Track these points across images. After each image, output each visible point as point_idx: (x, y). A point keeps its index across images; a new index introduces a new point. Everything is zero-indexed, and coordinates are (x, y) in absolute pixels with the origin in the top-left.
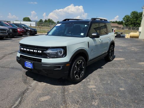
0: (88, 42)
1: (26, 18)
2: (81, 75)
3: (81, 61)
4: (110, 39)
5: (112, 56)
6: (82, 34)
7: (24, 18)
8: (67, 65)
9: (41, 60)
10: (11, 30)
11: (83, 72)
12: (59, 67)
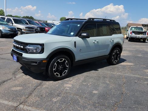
0: (75, 42)
1: (63, 18)
2: (64, 74)
3: (64, 59)
4: (113, 41)
5: (117, 59)
6: (72, 34)
7: (61, 18)
8: (44, 61)
9: (22, 54)
10: (39, 29)
11: (67, 71)
12: (36, 62)
